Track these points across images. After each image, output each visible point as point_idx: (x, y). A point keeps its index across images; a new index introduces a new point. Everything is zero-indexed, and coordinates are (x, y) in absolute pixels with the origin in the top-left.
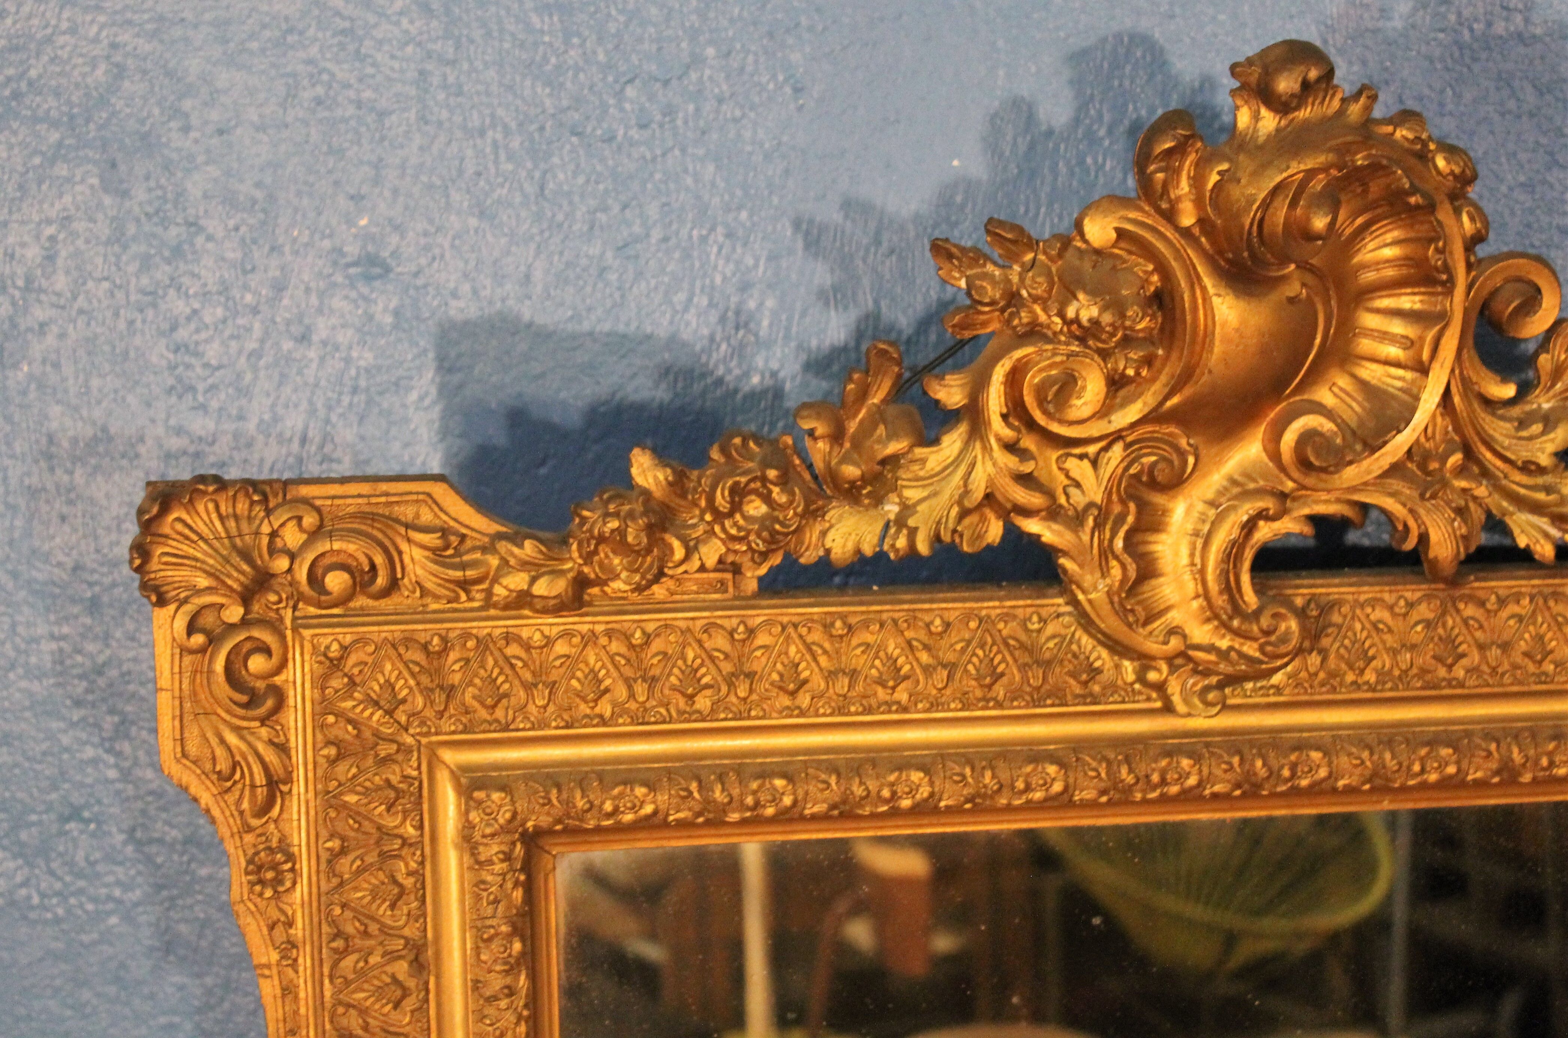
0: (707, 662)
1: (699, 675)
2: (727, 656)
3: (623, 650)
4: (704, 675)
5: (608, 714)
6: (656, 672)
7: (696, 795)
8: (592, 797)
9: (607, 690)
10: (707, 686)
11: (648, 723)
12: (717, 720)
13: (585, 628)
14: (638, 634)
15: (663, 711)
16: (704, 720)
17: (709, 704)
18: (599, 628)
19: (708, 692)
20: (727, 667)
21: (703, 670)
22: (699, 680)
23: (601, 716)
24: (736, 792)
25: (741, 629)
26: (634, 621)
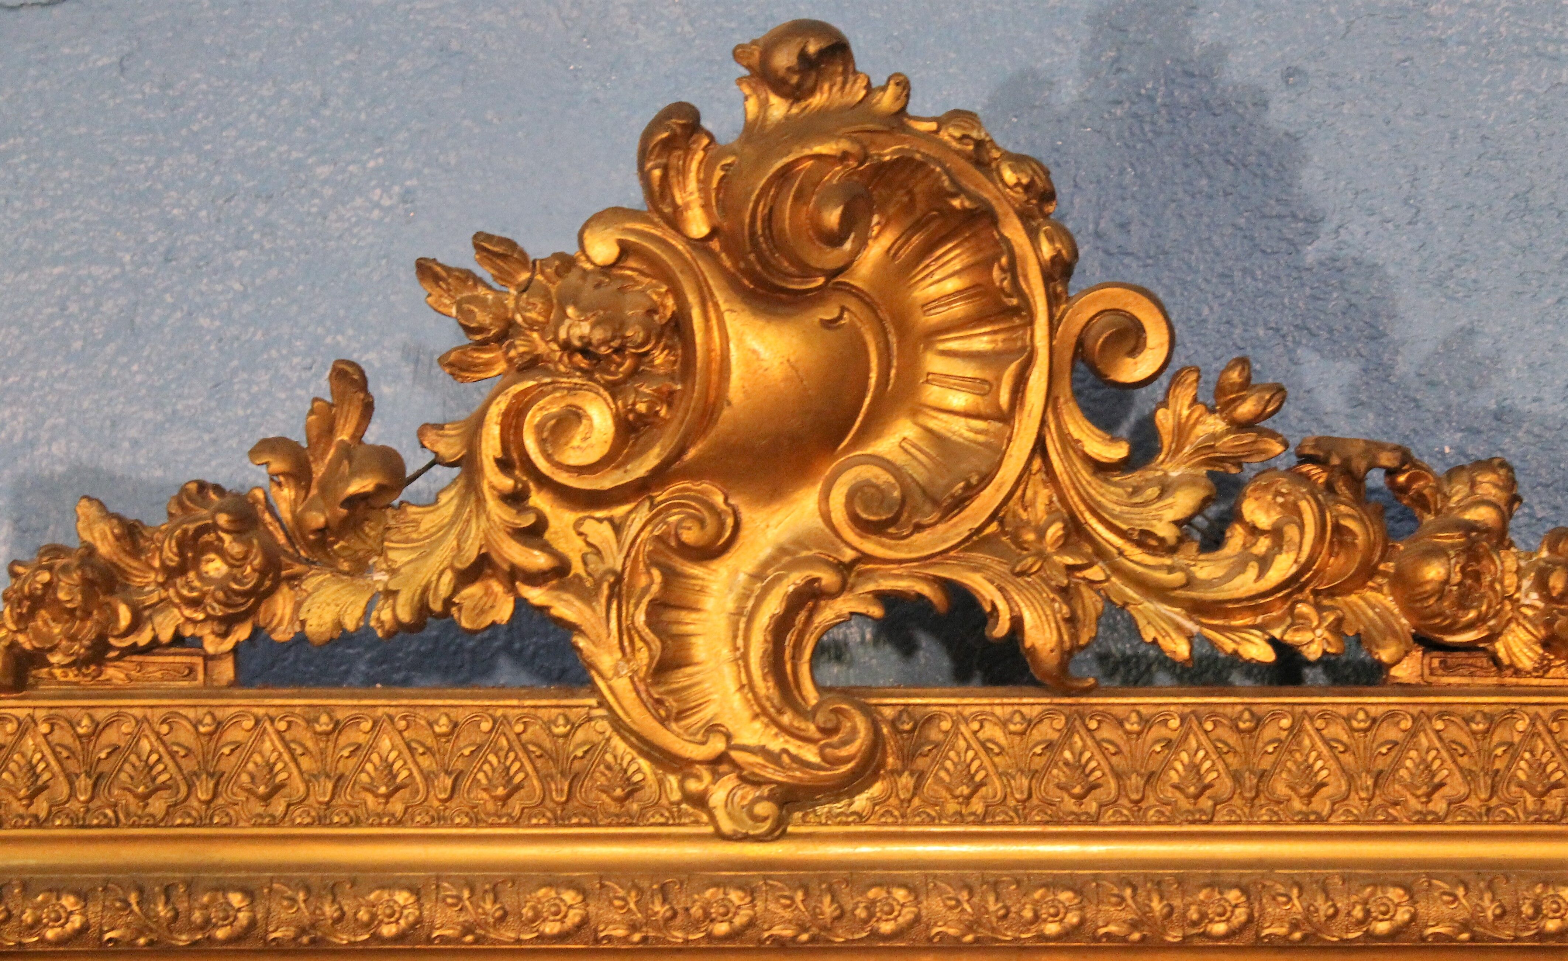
0: (167, 758)
1: (154, 772)
2: (189, 751)
3: (68, 740)
4: (160, 773)
5: (43, 815)
6: (104, 767)
7: (135, 908)
8: (11, 905)
9: (44, 787)
10: (164, 786)
11: (90, 827)
12: (172, 826)
13: (22, 713)
14: (85, 722)
15: (109, 812)
16: (155, 826)
17: (164, 807)
18: (40, 714)
19: (164, 794)
20: (189, 765)
21: (161, 767)
22: (154, 779)
23: (36, 817)
24: (183, 906)
25: (208, 720)
26: (83, 707)
